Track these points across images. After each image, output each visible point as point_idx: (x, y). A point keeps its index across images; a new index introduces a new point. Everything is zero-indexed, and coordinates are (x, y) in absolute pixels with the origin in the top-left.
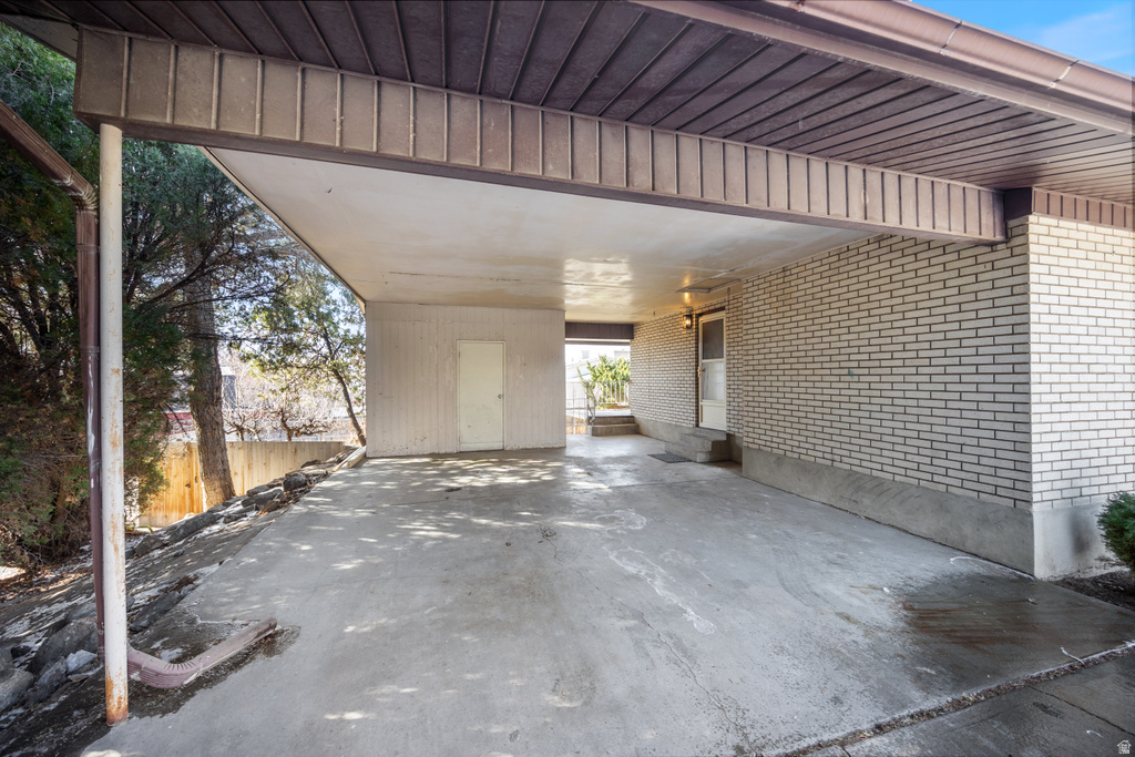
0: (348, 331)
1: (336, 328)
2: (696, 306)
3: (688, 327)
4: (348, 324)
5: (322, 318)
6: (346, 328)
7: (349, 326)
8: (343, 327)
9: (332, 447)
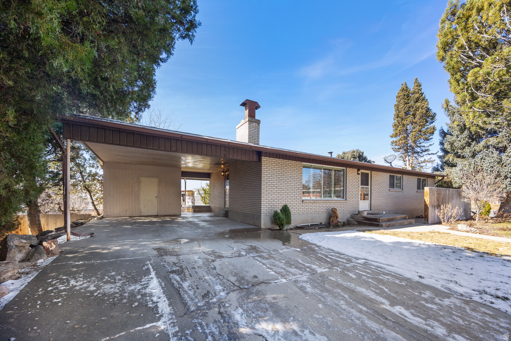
0: (91, 171)
1: (85, 169)
2: (225, 169)
3: (223, 175)
4: (91, 168)
5: (78, 165)
6: (90, 169)
7: (91, 169)
8: (88, 170)
9: (86, 216)
